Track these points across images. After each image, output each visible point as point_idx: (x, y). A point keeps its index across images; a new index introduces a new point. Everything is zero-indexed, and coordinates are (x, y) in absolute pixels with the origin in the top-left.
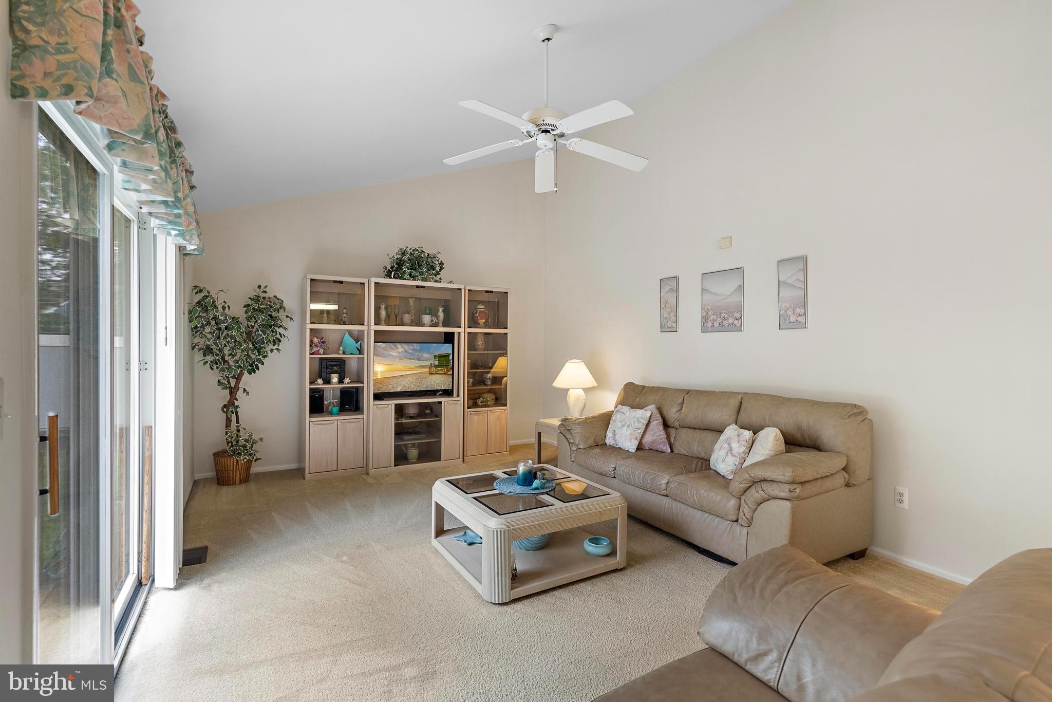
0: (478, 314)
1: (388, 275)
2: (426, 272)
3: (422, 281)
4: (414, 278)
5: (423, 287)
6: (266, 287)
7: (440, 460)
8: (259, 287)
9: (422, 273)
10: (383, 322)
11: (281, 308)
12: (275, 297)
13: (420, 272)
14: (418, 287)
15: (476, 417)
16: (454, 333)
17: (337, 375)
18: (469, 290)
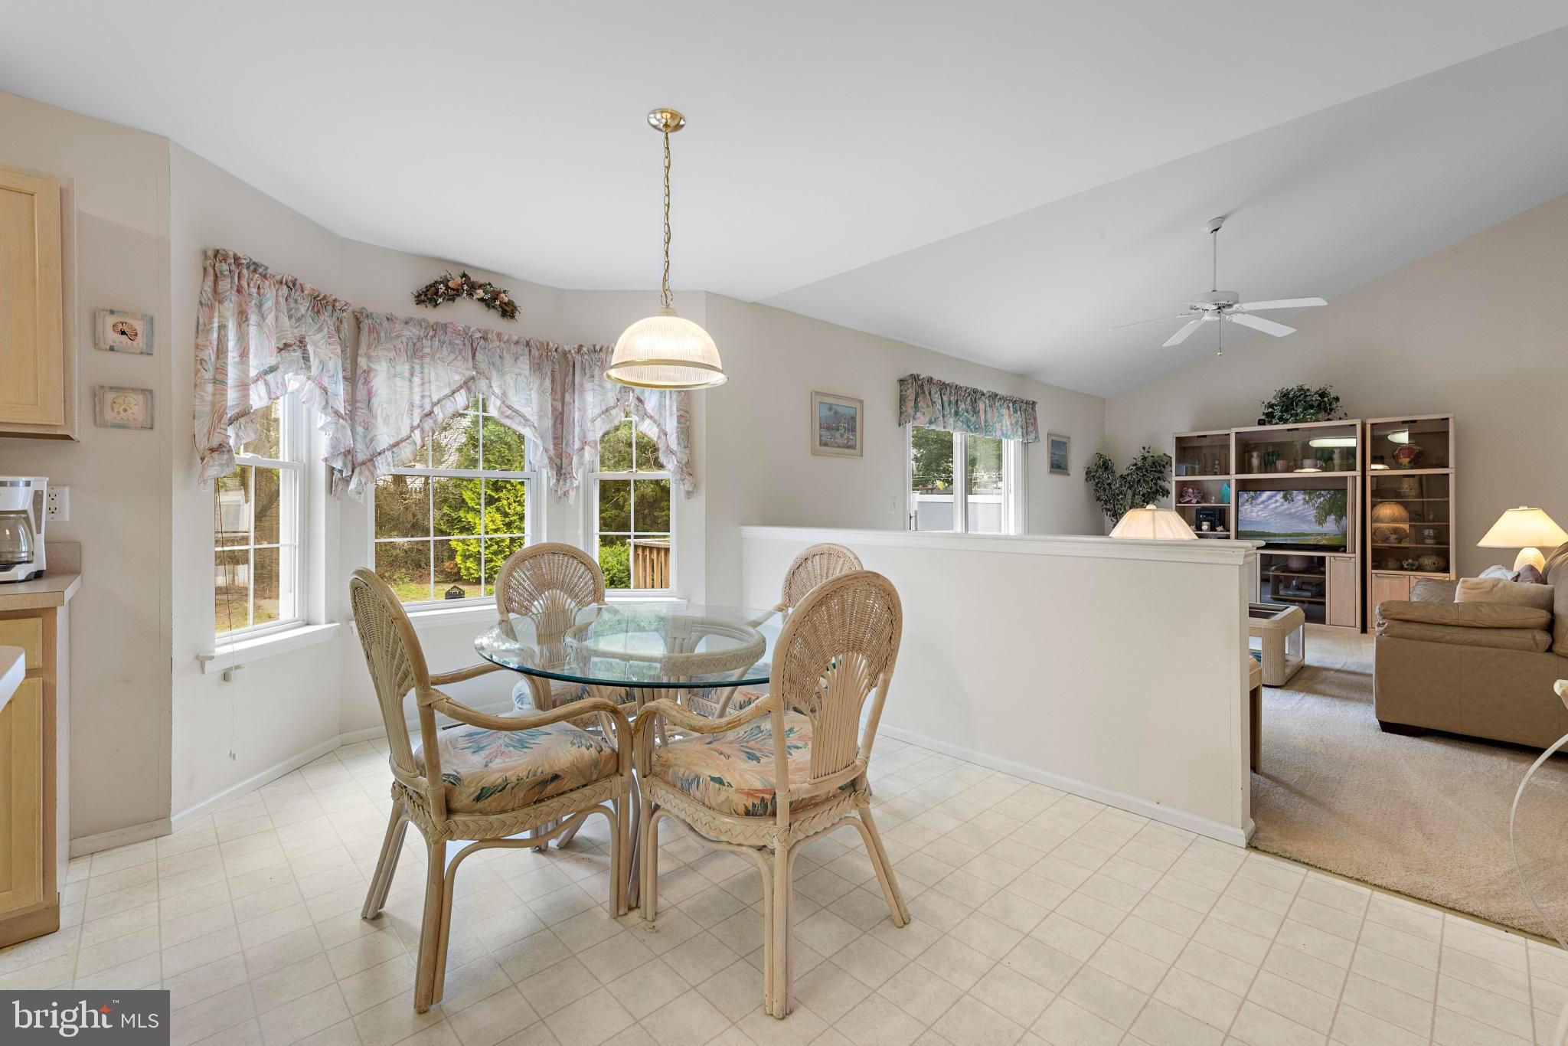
0: (1397, 452)
1: (1261, 422)
2: (1302, 412)
3: (1294, 423)
4: (1286, 421)
5: (1297, 429)
6: (1149, 448)
7: (1324, 623)
8: (1144, 448)
9: (1297, 415)
10: (1255, 470)
11: (1167, 463)
12: (1164, 454)
13: (1291, 415)
14: (1289, 430)
15: (1387, 581)
16: (1347, 477)
17: (1208, 523)
18: (1372, 425)
